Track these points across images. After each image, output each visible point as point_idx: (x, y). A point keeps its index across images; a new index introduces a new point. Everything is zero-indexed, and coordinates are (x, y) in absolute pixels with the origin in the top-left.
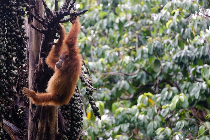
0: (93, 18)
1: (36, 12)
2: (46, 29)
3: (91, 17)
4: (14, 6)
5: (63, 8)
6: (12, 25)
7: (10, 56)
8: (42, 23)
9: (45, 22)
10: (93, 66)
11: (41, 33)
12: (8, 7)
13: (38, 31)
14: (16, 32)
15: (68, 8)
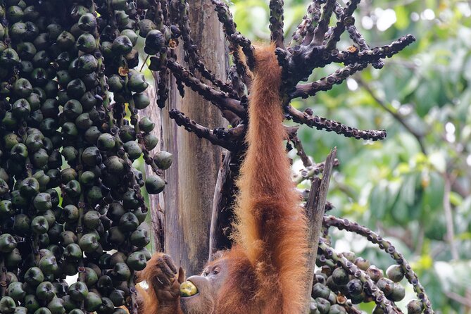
0: (450, 72)
1: (192, 54)
2: (234, 126)
3: (443, 68)
4: (90, 30)
5: (308, 33)
6: (84, 117)
7: (70, 250)
8: (219, 102)
9: (231, 97)
10: (455, 280)
11: (214, 142)
12: (69, 36)
13: (202, 135)
14: (102, 145)
15: (329, 33)
